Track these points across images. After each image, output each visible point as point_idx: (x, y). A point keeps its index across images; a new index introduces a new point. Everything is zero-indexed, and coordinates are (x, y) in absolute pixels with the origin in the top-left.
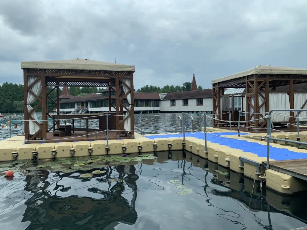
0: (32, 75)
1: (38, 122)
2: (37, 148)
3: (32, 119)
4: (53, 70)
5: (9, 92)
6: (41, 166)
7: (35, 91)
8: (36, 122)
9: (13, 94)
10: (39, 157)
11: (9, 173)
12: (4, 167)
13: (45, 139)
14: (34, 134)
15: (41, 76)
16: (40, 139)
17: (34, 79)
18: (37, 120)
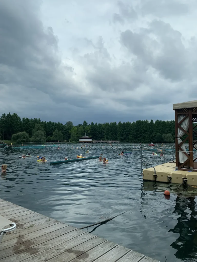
0: (181, 114)
1: (186, 153)
2: (187, 175)
3: (182, 150)
4: (195, 109)
5: (160, 127)
6: (191, 192)
7: (184, 127)
8: (185, 153)
9: (162, 129)
10: (189, 183)
11: (167, 193)
12: (163, 187)
13: (192, 168)
14: (183, 162)
15: (189, 114)
16: (188, 167)
17: (183, 117)
18: (186, 151)
